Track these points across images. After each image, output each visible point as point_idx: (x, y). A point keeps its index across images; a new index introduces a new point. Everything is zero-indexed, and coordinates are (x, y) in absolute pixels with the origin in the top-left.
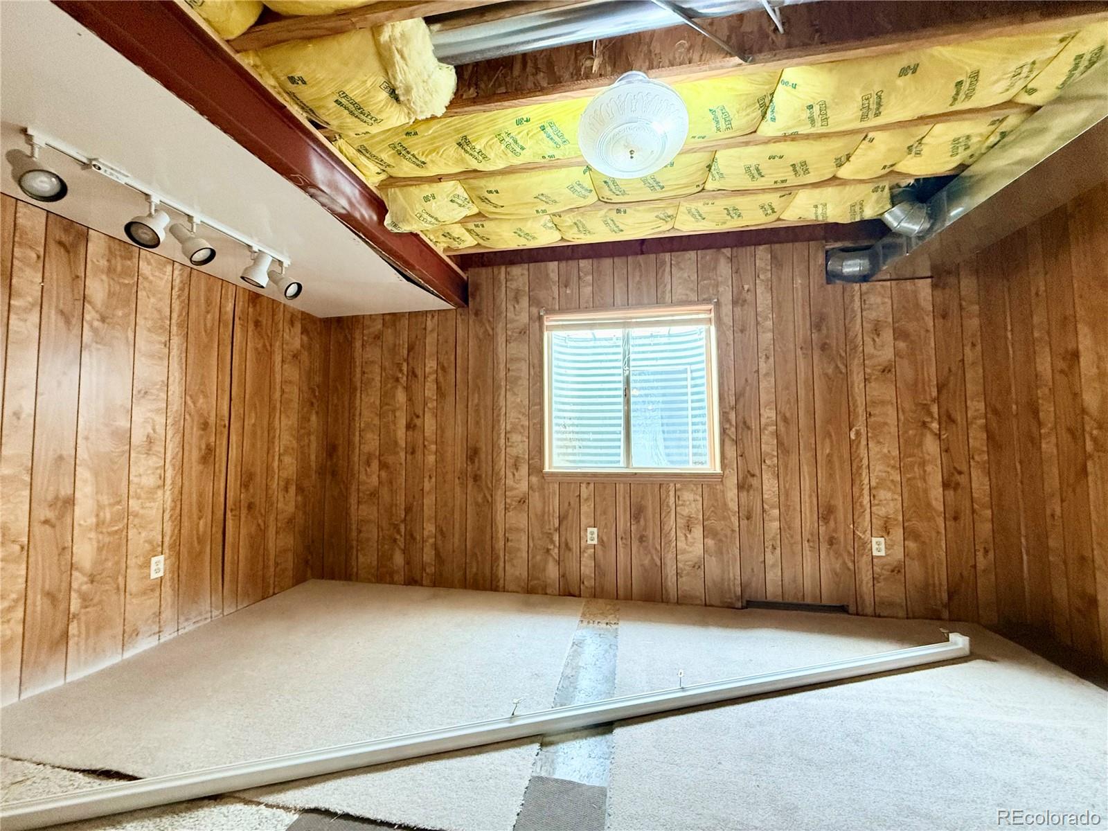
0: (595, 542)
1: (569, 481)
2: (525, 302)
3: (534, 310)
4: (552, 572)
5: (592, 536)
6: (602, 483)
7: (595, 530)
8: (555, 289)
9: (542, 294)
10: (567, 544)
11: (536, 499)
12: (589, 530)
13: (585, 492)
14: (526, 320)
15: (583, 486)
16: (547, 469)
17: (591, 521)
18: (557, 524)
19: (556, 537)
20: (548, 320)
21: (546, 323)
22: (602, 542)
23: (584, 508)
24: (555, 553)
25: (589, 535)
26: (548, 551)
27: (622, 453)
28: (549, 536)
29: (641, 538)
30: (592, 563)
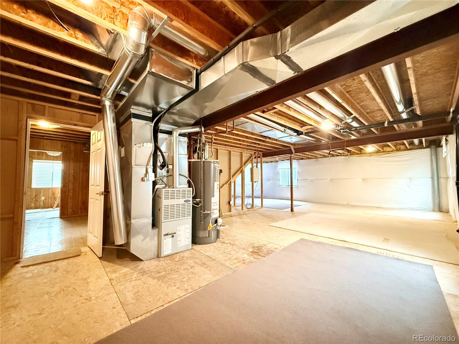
0: (44, 199)
1: (37, 189)
3: (31, 159)
4: (33, 205)
5: (43, 198)
6: (46, 190)
7: (44, 197)
8: (36, 156)
9: (33, 156)
10: (37, 200)
16: (32, 187)
17: (43, 196)
18: (34, 197)
19: (34, 199)
20: (34, 160)
21: (33, 161)
22: (45, 199)
23: (41, 194)
24: (34, 202)
25: (42, 198)
26: (32, 202)
27: (51, 184)
28: (33, 199)
29: (54, 198)
30: (43, 203)
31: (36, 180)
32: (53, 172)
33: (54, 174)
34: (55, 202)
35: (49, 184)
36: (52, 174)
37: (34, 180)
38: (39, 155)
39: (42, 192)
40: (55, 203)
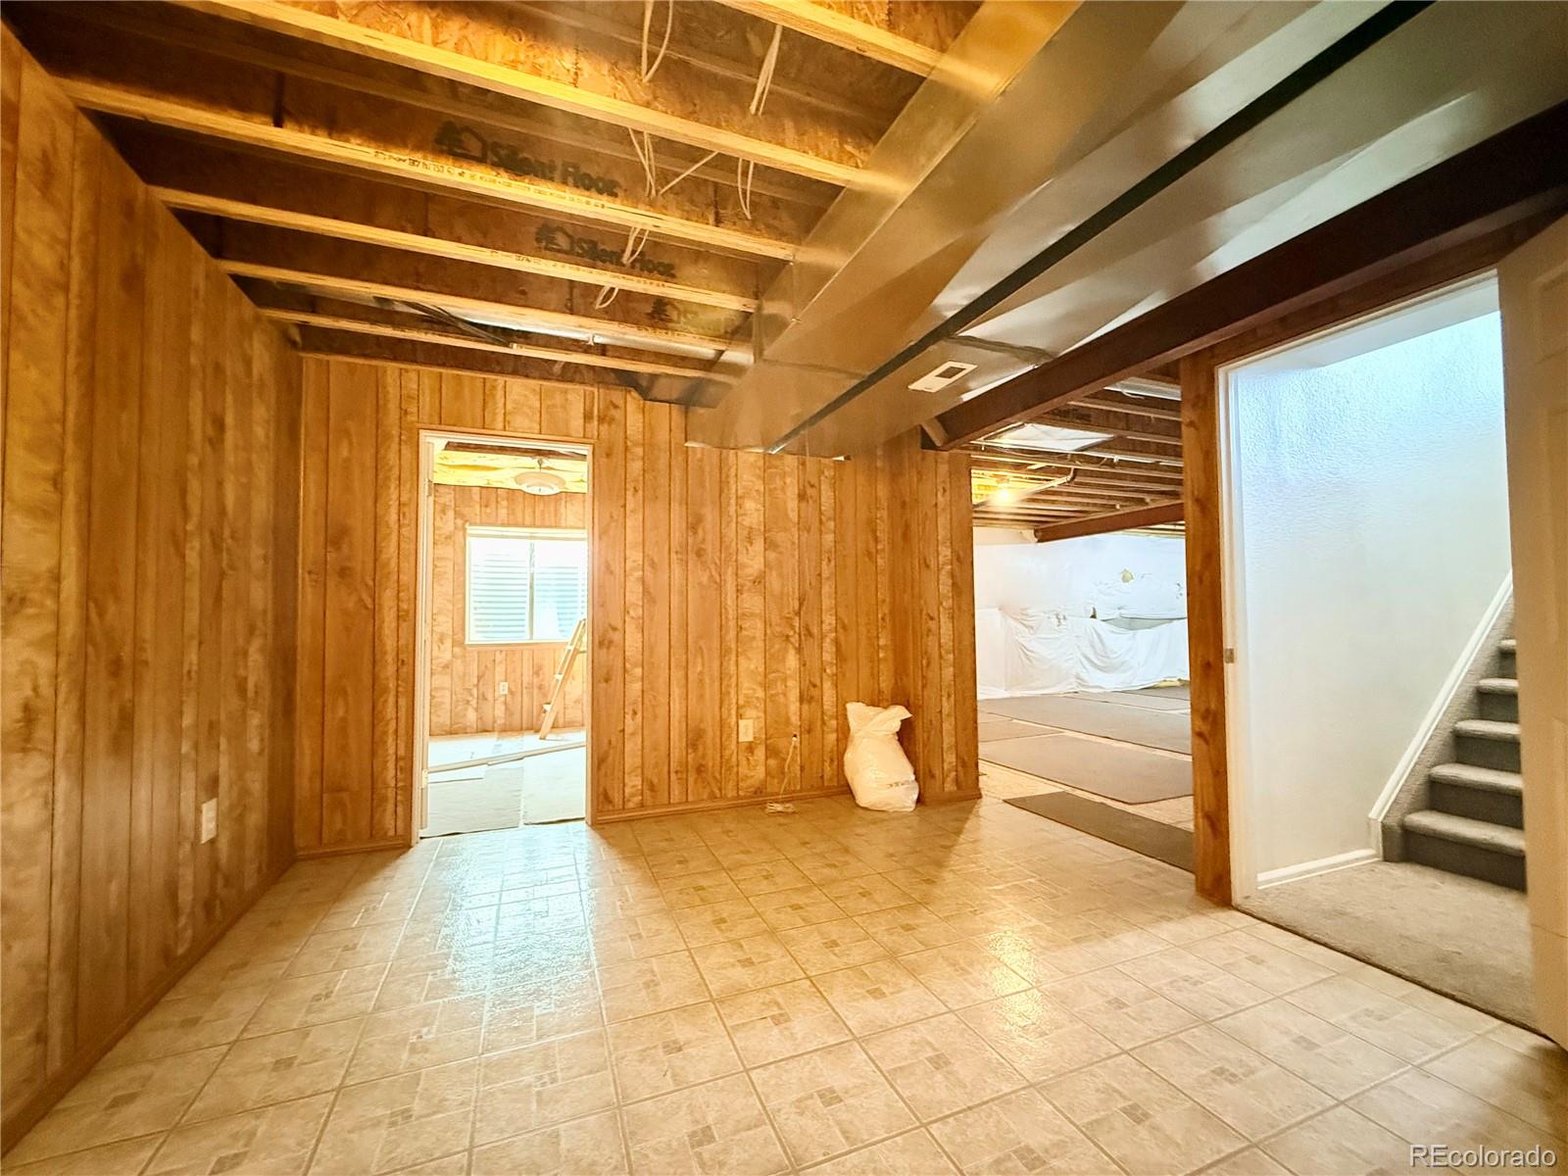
0: (506, 692)
1: (483, 650)
2: (451, 514)
3: (459, 522)
4: (471, 716)
5: (503, 689)
6: (511, 650)
7: (506, 684)
8: (478, 507)
9: (466, 511)
10: (483, 696)
11: (458, 665)
12: (502, 684)
13: (499, 657)
14: (452, 528)
15: (498, 653)
16: (467, 642)
17: (503, 678)
18: (476, 682)
19: (475, 691)
20: (471, 530)
21: (468, 532)
22: (511, 692)
23: (497, 669)
24: (474, 702)
25: (501, 688)
26: (468, 702)
27: (527, 629)
28: (469, 691)
29: (540, 687)
30: (503, 707)
31: (478, 611)
32: (532, 575)
33: (535, 588)
34: (547, 707)
35: (521, 629)
36: (531, 587)
37: (473, 611)
38: (486, 506)
39: (501, 662)
40: (545, 712)
